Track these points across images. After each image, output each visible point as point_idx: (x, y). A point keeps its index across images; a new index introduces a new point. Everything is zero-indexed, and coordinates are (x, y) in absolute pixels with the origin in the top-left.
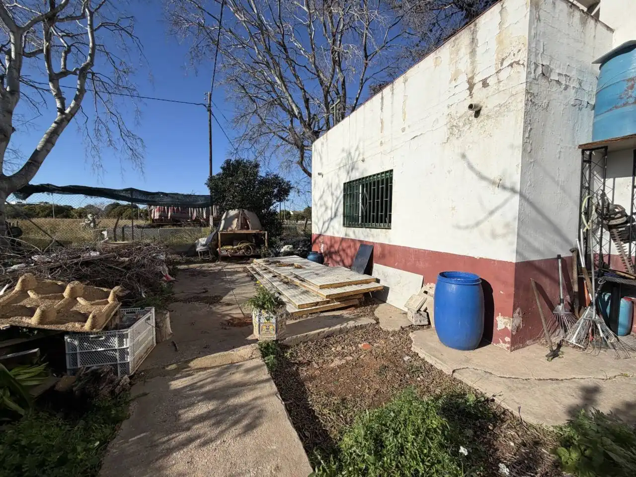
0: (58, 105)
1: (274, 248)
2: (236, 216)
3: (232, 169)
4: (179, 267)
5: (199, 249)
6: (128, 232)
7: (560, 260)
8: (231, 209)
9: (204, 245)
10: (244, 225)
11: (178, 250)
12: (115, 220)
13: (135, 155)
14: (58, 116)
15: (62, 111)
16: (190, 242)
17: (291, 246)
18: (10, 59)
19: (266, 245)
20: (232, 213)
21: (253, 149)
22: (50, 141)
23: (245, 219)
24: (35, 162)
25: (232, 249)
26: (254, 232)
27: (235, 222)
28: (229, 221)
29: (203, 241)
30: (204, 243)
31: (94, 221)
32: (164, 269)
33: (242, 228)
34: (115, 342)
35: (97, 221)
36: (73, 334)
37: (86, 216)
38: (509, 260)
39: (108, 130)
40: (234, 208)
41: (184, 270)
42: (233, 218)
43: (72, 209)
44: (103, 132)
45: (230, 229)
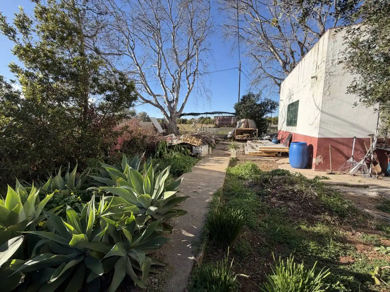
0: (188, 87)
1: (261, 137)
2: (244, 122)
3: (245, 99)
4: (220, 142)
5: (229, 136)
6: (205, 129)
7: (355, 139)
8: (242, 119)
9: (231, 135)
10: (247, 126)
11: (222, 137)
12: (201, 125)
13: (209, 98)
14: (188, 90)
15: (189, 88)
16: (226, 134)
17: (269, 136)
18: (178, 76)
19: (257, 135)
20: (242, 120)
21: (255, 88)
22: (186, 100)
23: (248, 123)
24: (182, 107)
25: (241, 137)
26: (251, 129)
27: (243, 124)
28: (240, 124)
29: (230, 133)
30: (230, 134)
31: (195, 125)
32: (214, 141)
33: (246, 127)
34: (200, 149)
35: (196, 125)
36: (194, 146)
37: (192, 123)
38: (316, 137)
39: (200, 90)
40: (243, 118)
41: (221, 143)
42: (242, 123)
43: (187, 120)
44: (199, 91)
45: (240, 128)
